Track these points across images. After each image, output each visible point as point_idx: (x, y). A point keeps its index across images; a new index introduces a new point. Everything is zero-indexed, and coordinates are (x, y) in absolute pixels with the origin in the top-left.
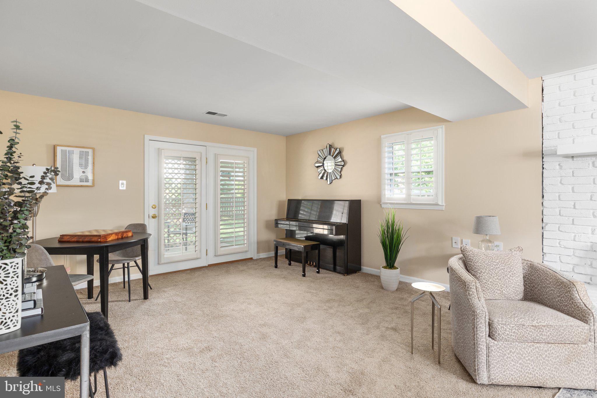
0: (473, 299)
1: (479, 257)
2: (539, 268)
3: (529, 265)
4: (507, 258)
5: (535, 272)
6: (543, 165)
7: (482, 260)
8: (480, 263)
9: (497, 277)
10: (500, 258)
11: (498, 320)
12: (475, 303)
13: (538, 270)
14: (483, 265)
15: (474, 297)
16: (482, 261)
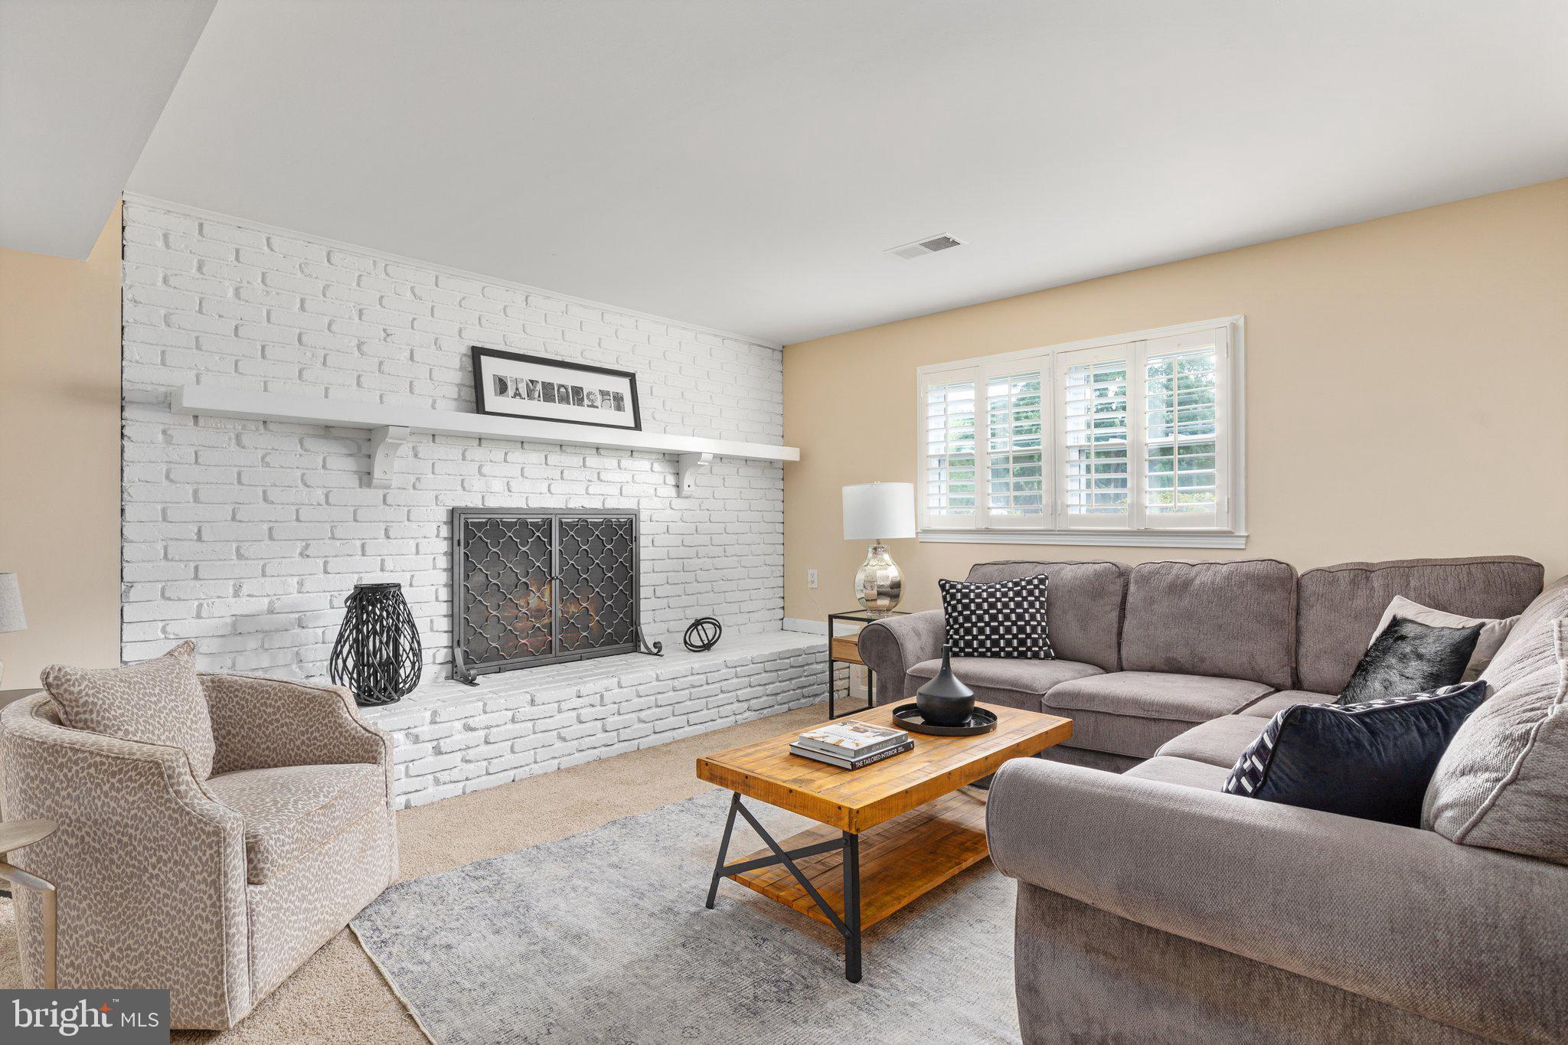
0: (196, 801)
1: (112, 691)
2: (241, 685)
3: (210, 684)
4: (173, 676)
5: (231, 697)
6: (123, 427)
7: (122, 698)
8: (119, 708)
9: (167, 733)
10: (160, 681)
11: (265, 828)
12: (207, 810)
13: (237, 690)
14: (128, 710)
15: (195, 796)
16: (123, 702)
